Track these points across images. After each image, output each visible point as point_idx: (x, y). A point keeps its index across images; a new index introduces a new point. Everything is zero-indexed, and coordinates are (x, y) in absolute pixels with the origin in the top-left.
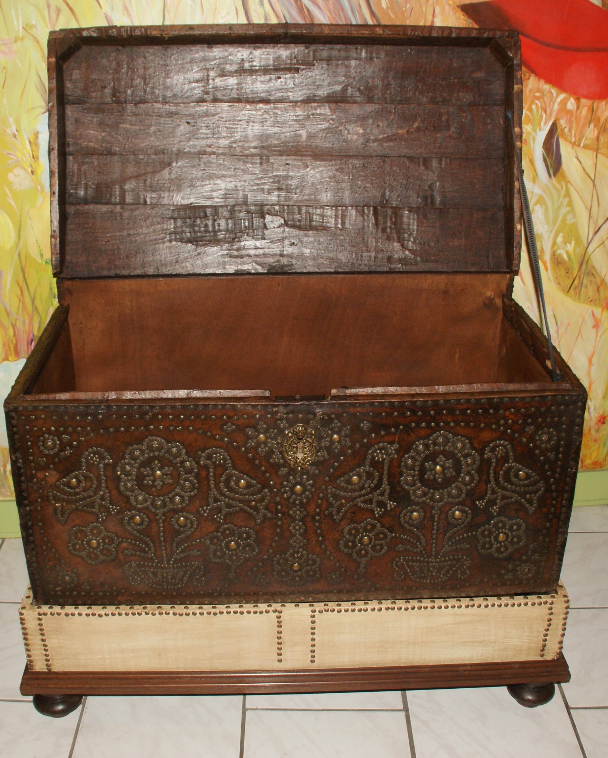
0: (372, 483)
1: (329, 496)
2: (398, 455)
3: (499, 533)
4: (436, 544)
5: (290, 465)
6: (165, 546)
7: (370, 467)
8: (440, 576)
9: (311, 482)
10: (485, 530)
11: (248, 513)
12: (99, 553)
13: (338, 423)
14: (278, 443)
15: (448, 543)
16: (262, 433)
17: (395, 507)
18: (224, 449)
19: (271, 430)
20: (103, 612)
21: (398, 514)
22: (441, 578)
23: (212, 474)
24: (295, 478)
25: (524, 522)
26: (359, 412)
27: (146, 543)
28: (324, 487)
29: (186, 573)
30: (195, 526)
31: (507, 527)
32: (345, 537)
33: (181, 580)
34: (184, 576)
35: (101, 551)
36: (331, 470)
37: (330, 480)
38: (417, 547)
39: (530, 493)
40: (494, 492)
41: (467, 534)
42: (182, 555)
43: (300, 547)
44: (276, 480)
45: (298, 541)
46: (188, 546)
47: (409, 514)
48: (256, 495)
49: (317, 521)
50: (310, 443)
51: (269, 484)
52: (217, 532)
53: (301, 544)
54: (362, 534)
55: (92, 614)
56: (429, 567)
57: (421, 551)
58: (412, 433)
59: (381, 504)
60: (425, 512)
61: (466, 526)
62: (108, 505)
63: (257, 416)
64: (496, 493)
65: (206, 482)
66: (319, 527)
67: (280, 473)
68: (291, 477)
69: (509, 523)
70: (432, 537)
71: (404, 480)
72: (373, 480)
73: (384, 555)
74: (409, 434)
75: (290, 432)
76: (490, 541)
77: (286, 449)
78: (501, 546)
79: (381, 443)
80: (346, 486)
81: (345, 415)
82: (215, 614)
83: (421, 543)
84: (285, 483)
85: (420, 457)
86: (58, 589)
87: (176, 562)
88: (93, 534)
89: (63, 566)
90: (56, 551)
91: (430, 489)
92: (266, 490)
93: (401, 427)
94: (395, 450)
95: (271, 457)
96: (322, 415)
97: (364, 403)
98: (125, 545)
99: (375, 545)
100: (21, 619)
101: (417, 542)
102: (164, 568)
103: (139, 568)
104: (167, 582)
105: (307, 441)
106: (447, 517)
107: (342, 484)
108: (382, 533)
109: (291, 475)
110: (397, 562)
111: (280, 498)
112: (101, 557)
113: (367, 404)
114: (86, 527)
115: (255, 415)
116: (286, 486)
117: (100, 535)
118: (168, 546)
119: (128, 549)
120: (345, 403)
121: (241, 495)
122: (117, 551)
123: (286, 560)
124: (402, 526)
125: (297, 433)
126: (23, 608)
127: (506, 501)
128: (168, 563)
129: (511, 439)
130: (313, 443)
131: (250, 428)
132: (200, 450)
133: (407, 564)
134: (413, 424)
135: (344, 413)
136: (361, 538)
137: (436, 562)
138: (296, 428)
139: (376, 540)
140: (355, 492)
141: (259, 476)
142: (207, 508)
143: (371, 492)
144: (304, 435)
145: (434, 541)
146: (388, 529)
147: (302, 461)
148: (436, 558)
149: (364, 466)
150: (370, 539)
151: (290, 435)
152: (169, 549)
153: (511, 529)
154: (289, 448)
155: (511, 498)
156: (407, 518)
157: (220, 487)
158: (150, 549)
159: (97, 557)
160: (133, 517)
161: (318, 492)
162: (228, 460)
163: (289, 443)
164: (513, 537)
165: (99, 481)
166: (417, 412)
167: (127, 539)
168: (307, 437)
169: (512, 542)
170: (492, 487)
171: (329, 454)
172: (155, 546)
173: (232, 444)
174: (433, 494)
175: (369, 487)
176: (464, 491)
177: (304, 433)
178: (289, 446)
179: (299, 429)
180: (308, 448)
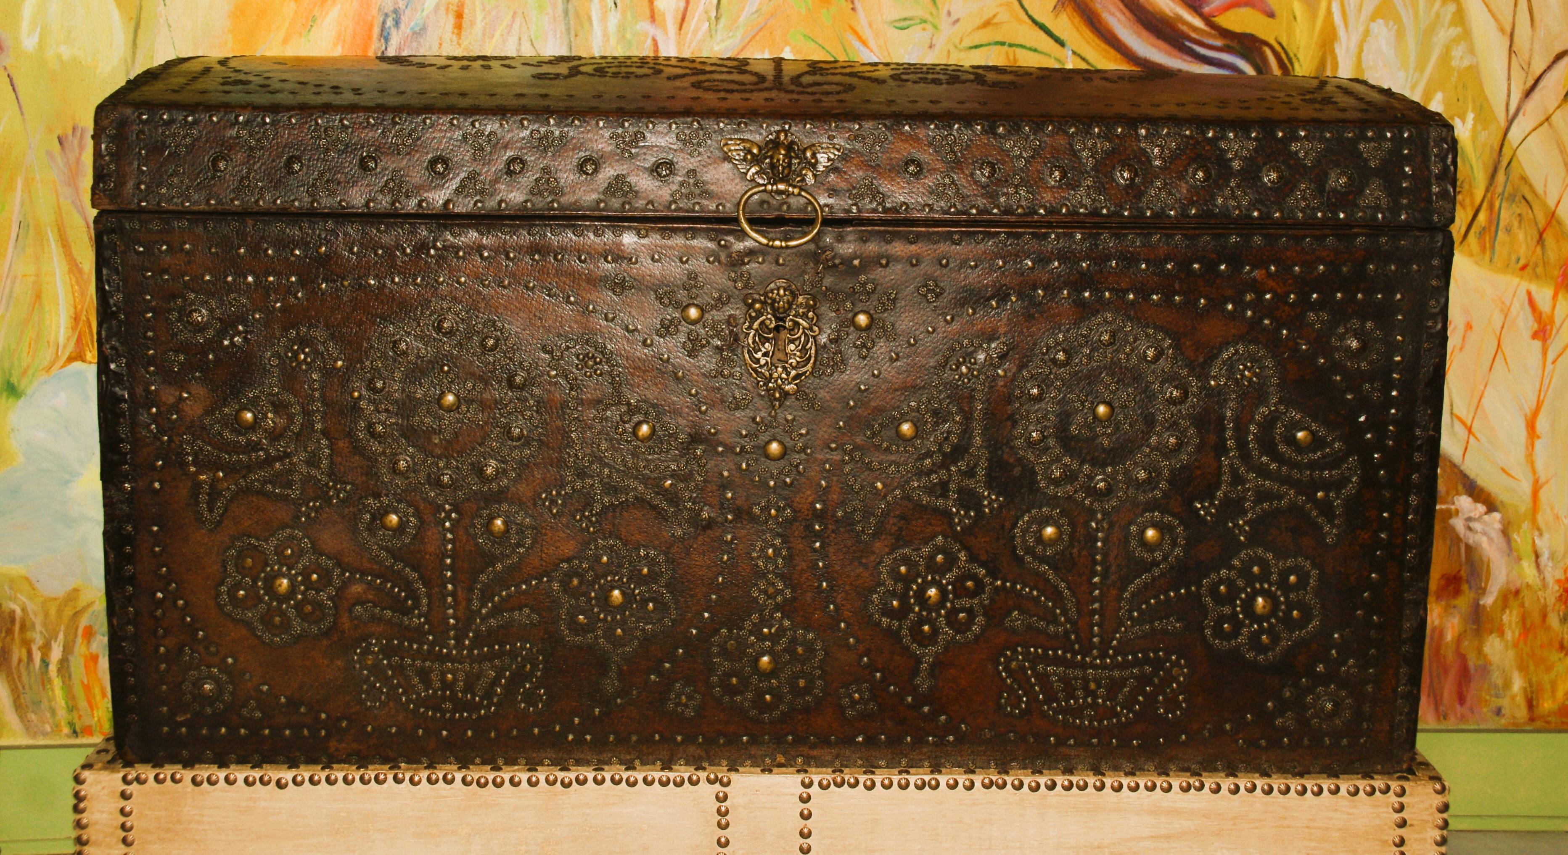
0: (946, 439)
1: (847, 470)
3: (1256, 593)
4: (1101, 612)
5: (756, 384)
6: (453, 594)
7: (942, 401)
8: (1114, 708)
9: (804, 432)
10: (1221, 581)
11: (654, 508)
12: (292, 613)
13: (870, 280)
15: (1130, 611)
17: (1001, 506)
20: (287, 775)
21: (1007, 525)
22: (1117, 715)
23: (573, 402)
24: (766, 420)
25: (1314, 565)
26: (916, 256)
27: (407, 585)
28: (834, 445)
29: (500, 675)
30: (529, 541)
31: (1274, 577)
32: (883, 584)
33: (489, 694)
34: (495, 682)
35: (298, 607)
36: (852, 403)
37: (848, 428)
38: (1055, 621)
39: (1326, 486)
40: (1237, 480)
41: (1177, 591)
42: (493, 622)
43: (778, 607)
44: (722, 422)
45: (771, 590)
46: (509, 596)
47: (1034, 527)
48: (676, 461)
49: (818, 536)
50: (804, 328)
51: (706, 432)
52: (581, 559)
53: (779, 599)
54: (924, 579)
55: (261, 779)
56: (1086, 680)
57: (1067, 633)
58: (1038, 316)
59: (969, 499)
60: (1072, 524)
61: (1172, 568)
62: (324, 479)
63: (685, 258)
64: (1242, 481)
65: (558, 424)
66: (823, 553)
67: (733, 403)
68: (758, 418)
69: (1276, 566)
70: (1091, 592)
71: (1023, 436)
72: (950, 432)
73: (977, 637)
74: (1033, 317)
75: (758, 300)
76: (1235, 614)
77: (747, 341)
78: (1261, 631)
80: (885, 445)
81: (884, 261)
82: (566, 785)
83: (1064, 612)
84: (744, 432)
85: (1060, 377)
86: (180, 719)
87: (477, 641)
88: (283, 560)
89: (201, 648)
90: (187, 603)
91: (1082, 463)
92: (699, 449)
93: (1013, 299)
94: (1001, 356)
96: (834, 257)
97: (930, 233)
98: (357, 589)
99: (954, 611)
100: (77, 795)
101: (1055, 607)
102: (448, 657)
103: (388, 657)
104: (453, 698)
105: (797, 324)
106: (1127, 542)
107: (877, 440)
108: (974, 577)
110: (1009, 660)
111: (731, 471)
112: (297, 627)
114: (266, 540)
115: (679, 255)
116: (746, 439)
117: (297, 562)
118: (461, 595)
119: (362, 603)
120: (886, 231)
121: (639, 460)
122: (336, 606)
123: (742, 644)
124: (1020, 560)
125: (774, 301)
126: (87, 766)
127: (1266, 505)
128: (459, 645)
129: (1273, 343)
130: (811, 329)
133: (1033, 669)
134: (1041, 292)
135: (882, 256)
136: (923, 589)
137: (1104, 667)
138: (772, 290)
139: (957, 596)
140: (906, 464)
141: (684, 411)
142: (559, 493)
143: (944, 465)
144: (790, 308)
145: (1096, 605)
146: (983, 565)
147: (784, 376)
148: (1103, 655)
149: (930, 396)
150: (943, 591)
151: (758, 306)
152: (464, 604)
153: (1283, 583)
154: (754, 342)
155: (1280, 497)
156: (1031, 541)
157: (591, 436)
158: (417, 605)
159: (286, 626)
160: (380, 515)
161: (820, 458)
163: (756, 325)
164: (1290, 607)
165: (307, 414)
167: (364, 574)
168: (797, 314)
169: (1287, 620)
170: (1231, 466)
171: (845, 361)
172: (429, 596)
173: (624, 327)
174: (1091, 478)
175: (940, 451)
176: (1166, 472)
177: (790, 304)
178: (755, 336)
179: (778, 294)
180: (797, 343)
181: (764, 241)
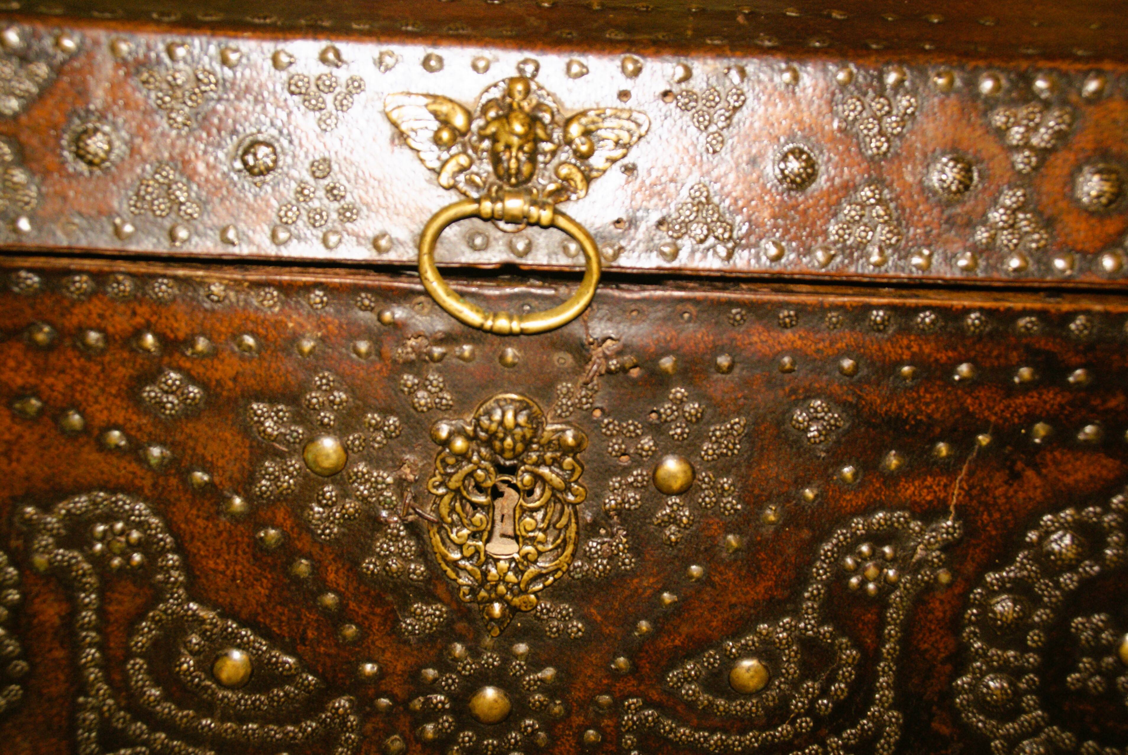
0: (824, 692)
1: (629, 739)
2: (954, 573)
5: (454, 589)
7: (821, 623)
9: (549, 672)
13: (692, 398)
14: (401, 484)
16: (326, 429)
18: (145, 500)
19: (373, 417)
23: (88, 616)
24: (475, 652)
26: (793, 352)
28: (605, 699)
36: (644, 625)
37: (635, 669)
44: (388, 655)
48: (296, 722)
50: (553, 489)
51: (354, 670)
58: (1030, 473)
63: (307, 345)
65: (59, 654)
67: (408, 623)
68: (459, 649)
71: (973, 688)
72: (832, 679)
74: (1015, 476)
75: (460, 432)
77: (437, 510)
79: (881, 507)
80: (704, 698)
81: (723, 361)
84: (431, 673)
85: (1057, 585)
91: (1082, 736)
92: (343, 703)
93: (983, 439)
94: (946, 547)
95: (368, 551)
96: (619, 353)
97: (823, 309)
105: (538, 478)
107: (690, 689)
109: (461, 639)
111: (405, 739)
113: (833, 316)
115: (295, 339)
116: (434, 687)
120: (731, 303)
121: (224, 718)
125: (492, 436)
130: (568, 489)
131: (272, 400)
132: (29, 498)
134: (1041, 429)
135: (722, 351)
138: (489, 413)
140: (743, 732)
141: (310, 634)
143: (814, 737)
144: (526, 448)
147: (511, 577)
149: (797, 614)
151: (459, 444)
154: (452, 510)
157: (127, 678)
161: (578, 720)
162: (163, 552)
163: (453, 483)
166: (1071, 370)
168: (541, 462)
171: (635, 550)
173: (184, 475)
175: (811, 711)
177: (527, 443)
178: (454, 499)
179: (501, 423)
180: (539, 515)
181: (474, 317)
